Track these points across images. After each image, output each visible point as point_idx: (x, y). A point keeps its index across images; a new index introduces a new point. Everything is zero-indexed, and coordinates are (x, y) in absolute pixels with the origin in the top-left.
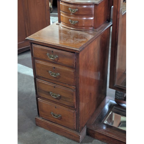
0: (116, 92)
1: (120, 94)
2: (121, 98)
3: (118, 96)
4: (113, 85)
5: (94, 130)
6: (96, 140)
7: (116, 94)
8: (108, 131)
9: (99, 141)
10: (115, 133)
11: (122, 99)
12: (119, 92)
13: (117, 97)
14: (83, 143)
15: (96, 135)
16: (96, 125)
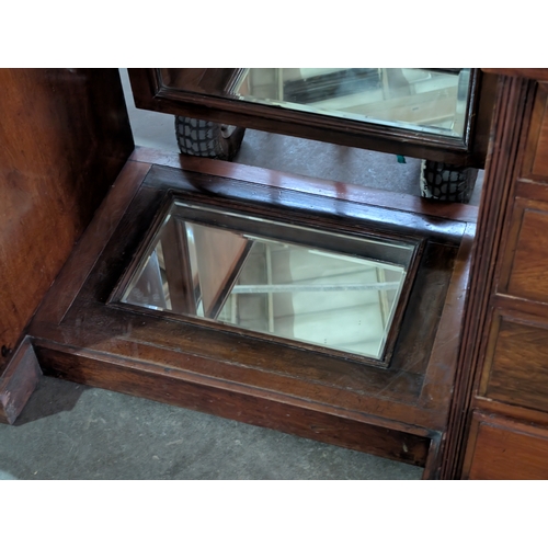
0: (178, 123)
1: (198, 128)
2: (209, 151)
3: (193, 141)
4: (153, 93)
5: (71, 351)
6: (96, 392)
7: (179, 135)
8: (139, 345)
9: (110, 394)
10: (178, 350)
11: (213, 154)
12: (193, 122)
13: (187, 149)
14: (27, 420)
15: (85, 371)
16: (78, 321)
